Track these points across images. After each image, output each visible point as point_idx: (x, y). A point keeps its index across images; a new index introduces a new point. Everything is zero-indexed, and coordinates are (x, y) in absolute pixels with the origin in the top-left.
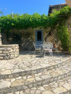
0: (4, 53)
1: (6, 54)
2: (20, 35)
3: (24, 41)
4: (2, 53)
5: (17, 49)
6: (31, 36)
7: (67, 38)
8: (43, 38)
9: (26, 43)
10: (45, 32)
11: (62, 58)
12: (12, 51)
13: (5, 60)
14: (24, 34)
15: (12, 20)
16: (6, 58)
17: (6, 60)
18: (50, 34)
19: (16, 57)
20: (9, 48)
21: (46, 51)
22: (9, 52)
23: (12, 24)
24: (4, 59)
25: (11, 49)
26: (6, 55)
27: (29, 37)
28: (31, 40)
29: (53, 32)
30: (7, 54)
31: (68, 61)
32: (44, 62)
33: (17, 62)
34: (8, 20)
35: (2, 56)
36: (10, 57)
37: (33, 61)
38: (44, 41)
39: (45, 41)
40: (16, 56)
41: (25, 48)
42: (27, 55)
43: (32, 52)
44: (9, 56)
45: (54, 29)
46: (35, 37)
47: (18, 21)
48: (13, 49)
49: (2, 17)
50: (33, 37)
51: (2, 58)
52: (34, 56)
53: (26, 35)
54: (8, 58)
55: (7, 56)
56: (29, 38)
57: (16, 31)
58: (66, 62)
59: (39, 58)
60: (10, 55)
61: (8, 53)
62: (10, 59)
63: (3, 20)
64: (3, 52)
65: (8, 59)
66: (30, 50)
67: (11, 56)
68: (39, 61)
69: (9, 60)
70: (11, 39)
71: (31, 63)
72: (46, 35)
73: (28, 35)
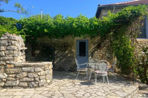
0: (30, 76)
1: (32, 78)
2: (53, 46)
3: (59, 55)
4: (27, 77)
5: (50, 70)
6: (69, 49)
7: (130, 54)
8: (88, 52)
9: (61, 60)
10: (92, 43)
11: (123, 85)
12: (43, 72)
13: (31, 88)
14: (58, 45)
15: (44, 24)
16: (33, 86)
17: (33, 89)
18: (99, 47)
19: (49, 84)
20: (38, 68)
21: (98, 74)
22: (38, 75)
23: (46, 30)
24: (28, 87)
25: (41, 70)
26: (33, 80)
27: (66, 50)
28: (69, 55)
29: (104, 43)
30: (34, 78)
31: (135, 92)
32: (97, 93)
33: (51, 93)
34: (38, 24)
35: (27, 82)
36: (38, 84)
37: (78, 91)
38: (90, 57)
39: (92, 57)
40: (49, 81)
41: (60, 68)
42: (66, 80)
43: (72, 73)
44: (37, 81)
45: (105, 39)
46: (75, 50)
47: (54, 26)
48: (44, 70)
49: (29, 20)
50: (73, 50)
51: (26, 84)
52: (77, 82)
53: (62, 47)
54: (35, 85)
55: (35, 81)
56: (67, 52)
57: (47, 40)
58: (133, 94)
59: (87, 86)
60: (40, 79)
61: (36, 76)
62: (39, 86)
63: (31, 23)
64: (29, 74)
65: (36, 87)
66: (67, 70)
67: (42, 81)
68: (89, 91)
69: (38, 89)
70: (38, 52)
71: (76, 95)
72: (93, 47)
73: (66, 46)
